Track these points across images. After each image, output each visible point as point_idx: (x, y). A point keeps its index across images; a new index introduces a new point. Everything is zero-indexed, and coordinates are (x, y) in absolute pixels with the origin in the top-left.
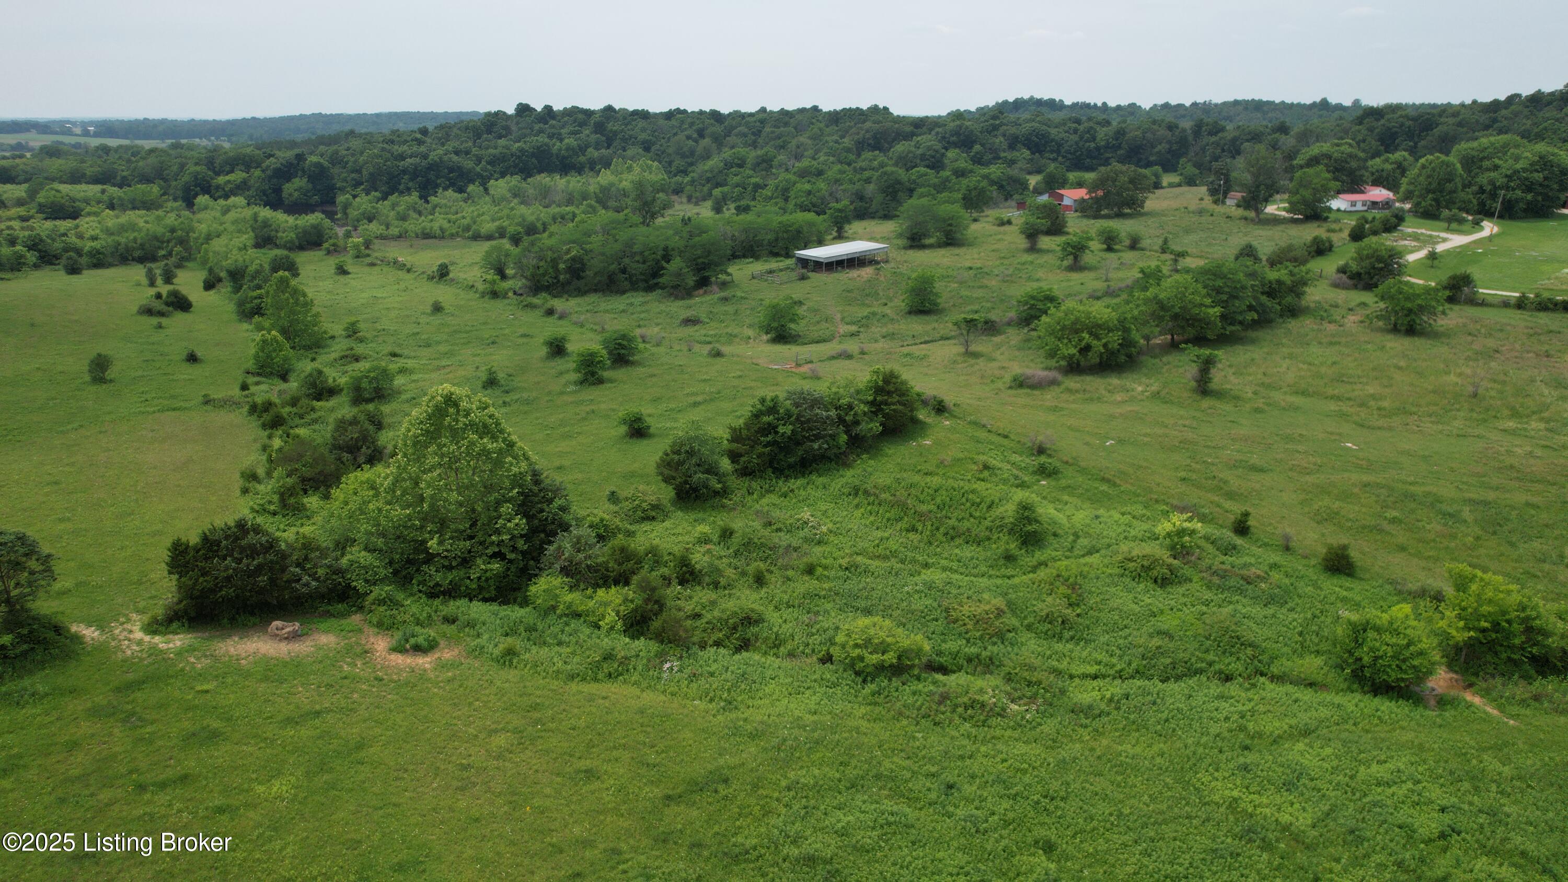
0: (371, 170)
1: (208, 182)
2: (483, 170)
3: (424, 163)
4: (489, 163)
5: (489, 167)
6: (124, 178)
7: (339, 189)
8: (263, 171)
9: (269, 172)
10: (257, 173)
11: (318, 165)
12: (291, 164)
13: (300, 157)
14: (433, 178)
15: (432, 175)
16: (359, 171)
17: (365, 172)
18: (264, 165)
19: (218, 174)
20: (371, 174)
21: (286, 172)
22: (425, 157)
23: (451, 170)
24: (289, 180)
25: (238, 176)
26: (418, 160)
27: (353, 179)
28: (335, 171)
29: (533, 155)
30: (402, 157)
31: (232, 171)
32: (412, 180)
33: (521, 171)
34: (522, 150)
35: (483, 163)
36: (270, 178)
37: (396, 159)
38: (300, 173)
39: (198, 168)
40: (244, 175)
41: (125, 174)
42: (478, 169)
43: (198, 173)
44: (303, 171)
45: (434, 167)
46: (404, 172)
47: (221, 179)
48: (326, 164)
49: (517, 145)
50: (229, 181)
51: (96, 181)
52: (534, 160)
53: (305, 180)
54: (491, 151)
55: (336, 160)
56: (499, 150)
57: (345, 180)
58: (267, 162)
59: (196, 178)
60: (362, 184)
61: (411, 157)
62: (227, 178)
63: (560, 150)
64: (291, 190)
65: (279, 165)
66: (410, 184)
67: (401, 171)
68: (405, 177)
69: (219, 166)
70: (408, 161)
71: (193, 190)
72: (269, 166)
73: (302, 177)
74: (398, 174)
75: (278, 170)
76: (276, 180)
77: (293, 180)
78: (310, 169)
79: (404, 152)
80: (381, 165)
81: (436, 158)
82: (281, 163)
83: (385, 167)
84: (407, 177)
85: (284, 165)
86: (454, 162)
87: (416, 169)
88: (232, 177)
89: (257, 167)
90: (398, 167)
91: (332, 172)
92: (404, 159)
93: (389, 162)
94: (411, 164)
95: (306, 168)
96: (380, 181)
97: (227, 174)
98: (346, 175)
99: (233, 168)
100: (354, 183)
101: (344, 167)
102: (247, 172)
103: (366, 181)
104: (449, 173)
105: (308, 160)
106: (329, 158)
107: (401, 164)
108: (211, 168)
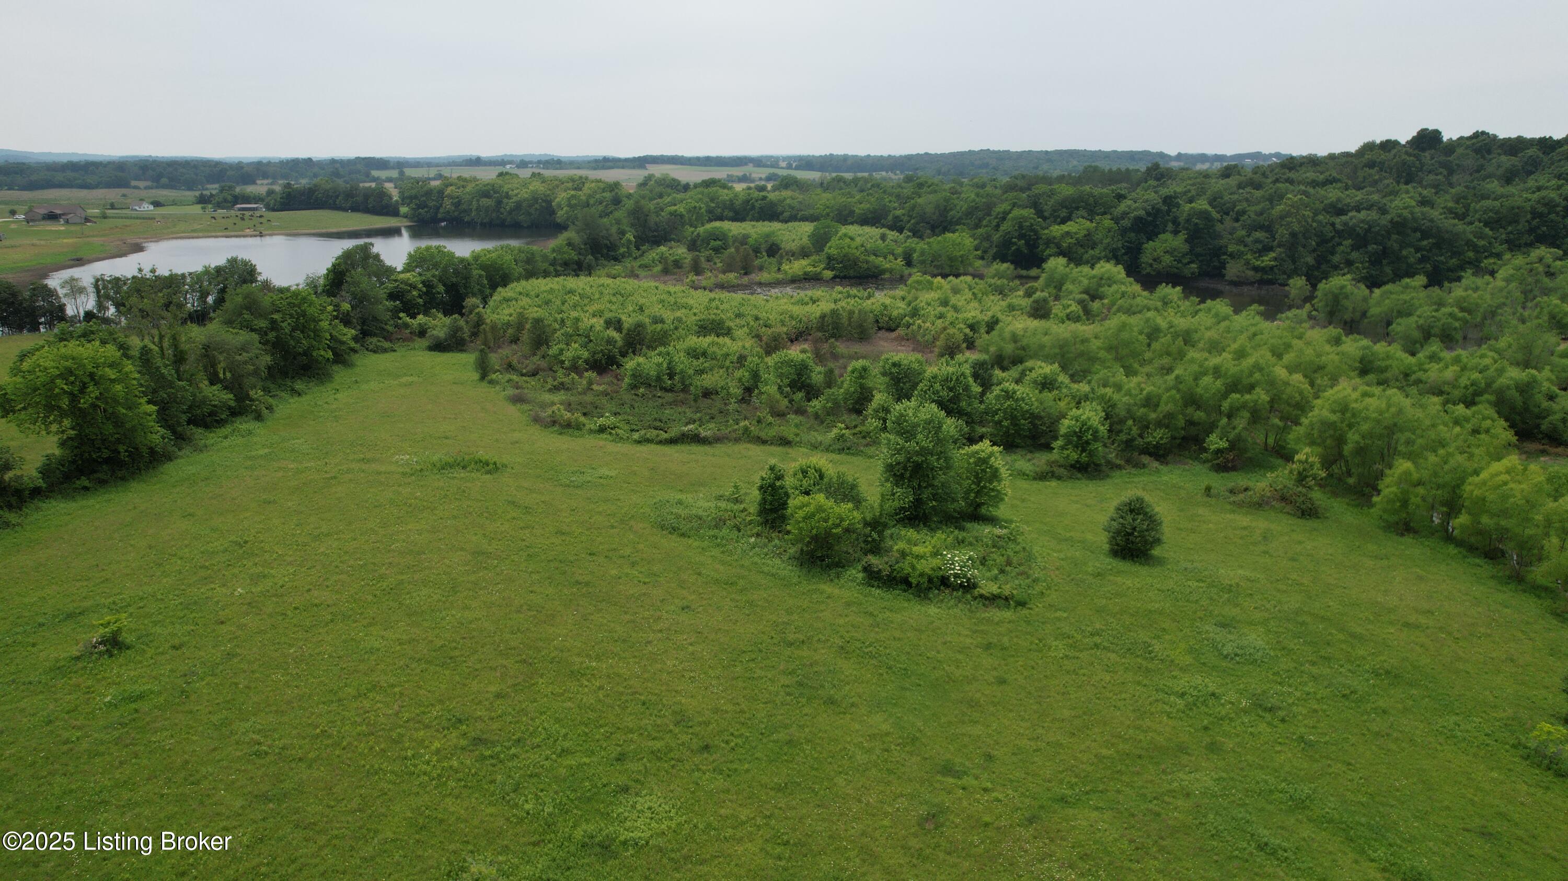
0: (1296, 227)
1: (1036, 232)
3: (1385, 220)
4: (1486, 224)
5: (1487, 231)
6: (896, 218)
7: (1232, 256)
8: (1116, 220)
9: (1126, 223)
10: (1107, 222)
11: (1202, 215)
12: (1158, 210)
14: (1396, 246)
15: (1393, 243)
16: (1268, 228)
17: (1282, 233)
18: (1117, 211)
19: (1048, 221)
21: (1149, 224)
23: (1425, 234)
24: (1152, 236)
25: (1077, 226)
26: (1373, 215)
27: (1257, 241)
28: (1221, 227)
31: (1069, 218)
32: (1354, 248)
35: (1477, 224)
36: (1124, 231)
38: (1170, 226)
40: (1088, 225)
41: (899, 212)
43: (1025, 219)
44: (1175, 222)
45: (1398, 227)
46: (1340, 233)
47: (1057, 230)
48: (1213, 213)
50: (1068, 233)
51: (865, 221)
53: (1182, 236)
54: (1483, 203)
55: (1224, 207)
57: (1241, 241)
59: (1021, 227)
60: (1271, 249)
62: (1065, 228)
64: (1160, 252)
65: (1142, 213)
66: (1355, 255)
67: (1337, 232)
68: (1345, 243)
69: (1047, 209)
70: (1354, 218)
71: (1015, 244)
72: (1125, 215)
73: (1176, 233)
74: (1333, 238)
75: (1138, 219)
76: (1133, 235)
77: (1161, 236)
78: (1188, 221)
79: (1339, 200)
80: (1310, 220)
81: (1406, 213)
82: (1144, 209)
83: (1315, 224)
84: (1348, 242)
85: (1148, 214)
86: (1432, 220)
87: (1368, 230)
88: (1070, 227)
89: (1105, 213)
90: (1333, 225)
91: (1219, 227)
92: (1341, 212)
93: (1320, 217)
94: (1363, 221)
95: (1182, 219)
96: (1304, 246)
97: (1063, 221)
98: (1244, 233)
99: (1071, 214)
100: (1260, 246)
101: (1237, 220)
102: (1091, 221)
103: (1279, 246)
104: (1422, 239)
105: (1187, 207)
106: (1210, 204)
107: (1338, 221)
108: (1040, 213)
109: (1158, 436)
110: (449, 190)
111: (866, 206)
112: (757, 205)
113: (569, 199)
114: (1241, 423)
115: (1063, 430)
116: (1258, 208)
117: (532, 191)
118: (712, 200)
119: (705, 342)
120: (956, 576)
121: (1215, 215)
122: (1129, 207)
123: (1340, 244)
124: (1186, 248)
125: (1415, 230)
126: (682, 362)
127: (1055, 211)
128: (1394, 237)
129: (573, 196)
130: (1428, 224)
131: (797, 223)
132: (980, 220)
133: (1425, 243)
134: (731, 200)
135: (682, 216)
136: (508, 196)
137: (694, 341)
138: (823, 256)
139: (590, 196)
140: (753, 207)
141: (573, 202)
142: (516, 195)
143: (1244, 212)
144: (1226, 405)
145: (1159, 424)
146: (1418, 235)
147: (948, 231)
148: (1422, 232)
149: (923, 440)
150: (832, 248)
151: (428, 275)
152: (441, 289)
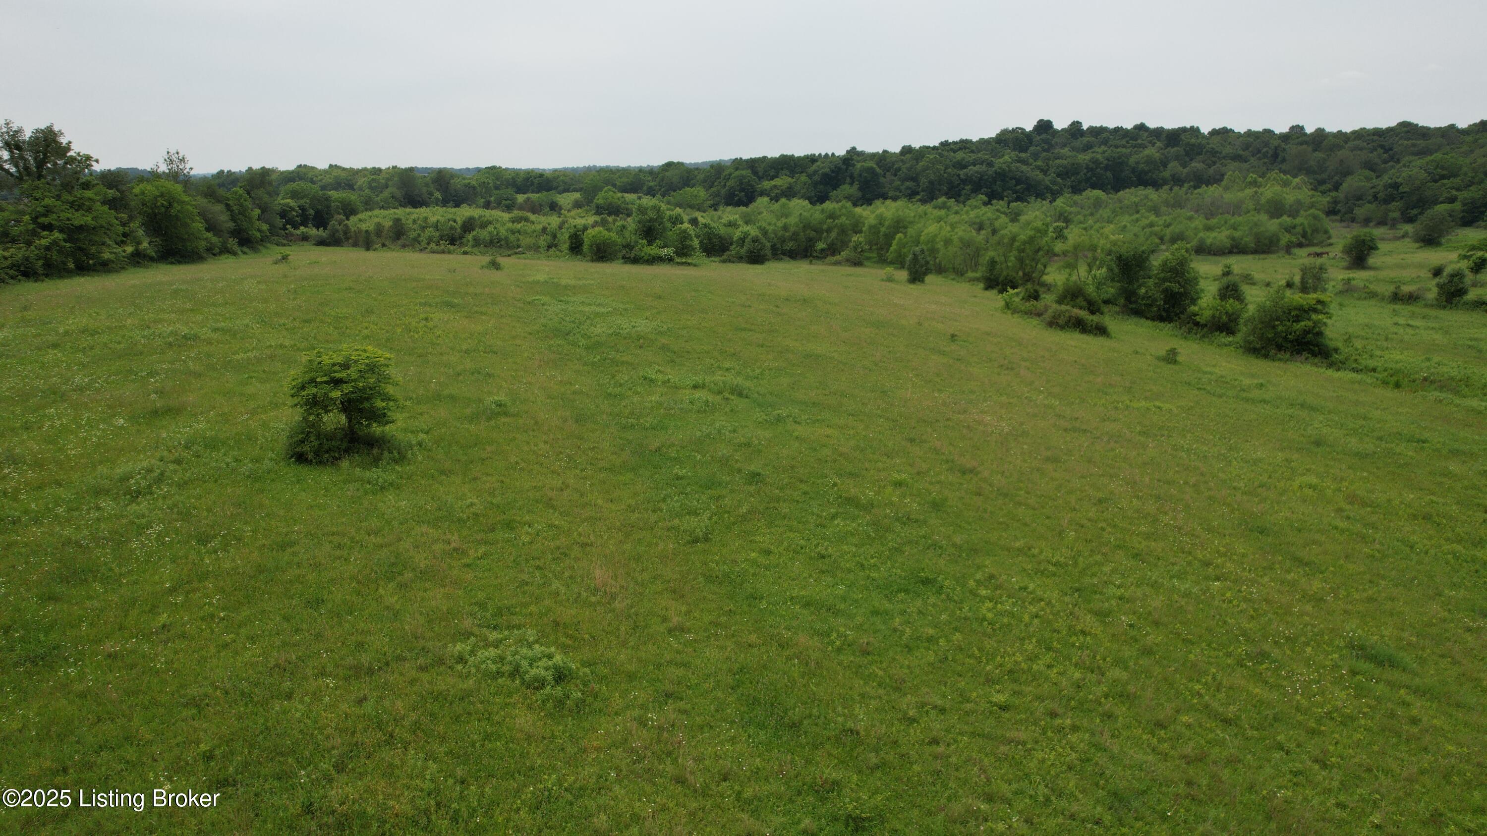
0: (932, 177)
1: (752, 186)
2: (1054, 183)
3: (991, 171)
4: (1058, 175)
5: (1059, 180)
6: (651, 188)
8: (810, 176)
9: (816, 178)
10: (804, 178)
11: (871, 170)
12: (839, 169)
14: (1000, 190)
16: (914, 179)
17: (924, 181)
18: (810, 171)
19: (760, 178)
20: (931, 183)
21: (833, 179)
22: (990, 165)
23: (1019, 181)
24: (836, 186)
25: (782, 181)
26: (984, 168)
27: (908, 188)
28: (884, 180)
29: (1107, 168)
30: (961, 165)
31: (776, 177)
32: (975, 190)
34: (1094, 162)
35: (1052, 175)
36: (815, 184)
37: (956, 167)
38: (848, 180)
40: (789, 180)
41: (652, 184)
42: (1046, 181)
43: (744, 177)
44: (852, 177)
45: (1002, 176)
46: (964, 182)
47: (767, 184)
50: (775, 186)
52: (1111, 173)
53: (856, 186)
55: (884, 166)
57: (898, 189)
58: (814, 168)
59: (741, 183)
60: (918, 193)
62: (773, 183)
63: (1137, 163)
64: (841, 198)
65: (827, 170)
67: (962, 180)
68: (966, 187)
69: (761, 170)
70: (972, 169)
71: (737, 195)
72: (815, 172)
73: (851, 184)
74: (959, 184)
75: (825, 175)
76: (822, 186)
77: (843, 187)
78: (860, 175)
79: (963, 159)
80: (942, 172)
81: (1004, 166)
82: (830, 168)
83: (945, 175)
84: (968, 187)
85: (833, 171)
86: (1022, 172)
87: (981, 179)
88: (777, 182)
89: (802, 172)
90: (959, 175)
91: (882, 180)
92: (965, 167)
93: (950, 170)
94: (977, 172)
95: (856, 174)
96: (939, 191)
97: (772, 179)
98: (899, 183)
99: (778, 173)
100: (909, 192)
101: (896, 175)
102: (793, 178)
103: (923, 191)
104: (1016, 185)
105: (859, 165)
106: (877, 164)
107: (962, 173)
108: (755, 173)
109: (790, 245)
112: (536, 181)
113: (369, 183)
114: (833, 235)
115: (735, 239)
116: (908, 165)
117: (336, 177)
118: (497, 179)
119: (519, 226)
120: (666, 255)
121: (878, 170)
122: (818, 166)
123: (964, 189)
124: (860, 194)
125: (1011, 179)
126: (503, 232)
127: (766, 171)
128: (998, 183)
129: (373, 179)
130: (1019, 174)
131: (569, 194)
132: (713, 183)
133: (1019, 187)
134: (513, 178)
135: (474, 188)
137: (510, 225)
138: (593, 205)
139: (388, 180)
140: (532, 184)
141: (374, 184)
142: (321, 181)
143: (899, 169)
144: (825, 227)
145: (791, 239)
146: (1014, 181)
147: (688, 186)
148: (1015, 179)
149: (652, 214)
150: (599, 199)
151: (302, 202)
152: (312, 212)
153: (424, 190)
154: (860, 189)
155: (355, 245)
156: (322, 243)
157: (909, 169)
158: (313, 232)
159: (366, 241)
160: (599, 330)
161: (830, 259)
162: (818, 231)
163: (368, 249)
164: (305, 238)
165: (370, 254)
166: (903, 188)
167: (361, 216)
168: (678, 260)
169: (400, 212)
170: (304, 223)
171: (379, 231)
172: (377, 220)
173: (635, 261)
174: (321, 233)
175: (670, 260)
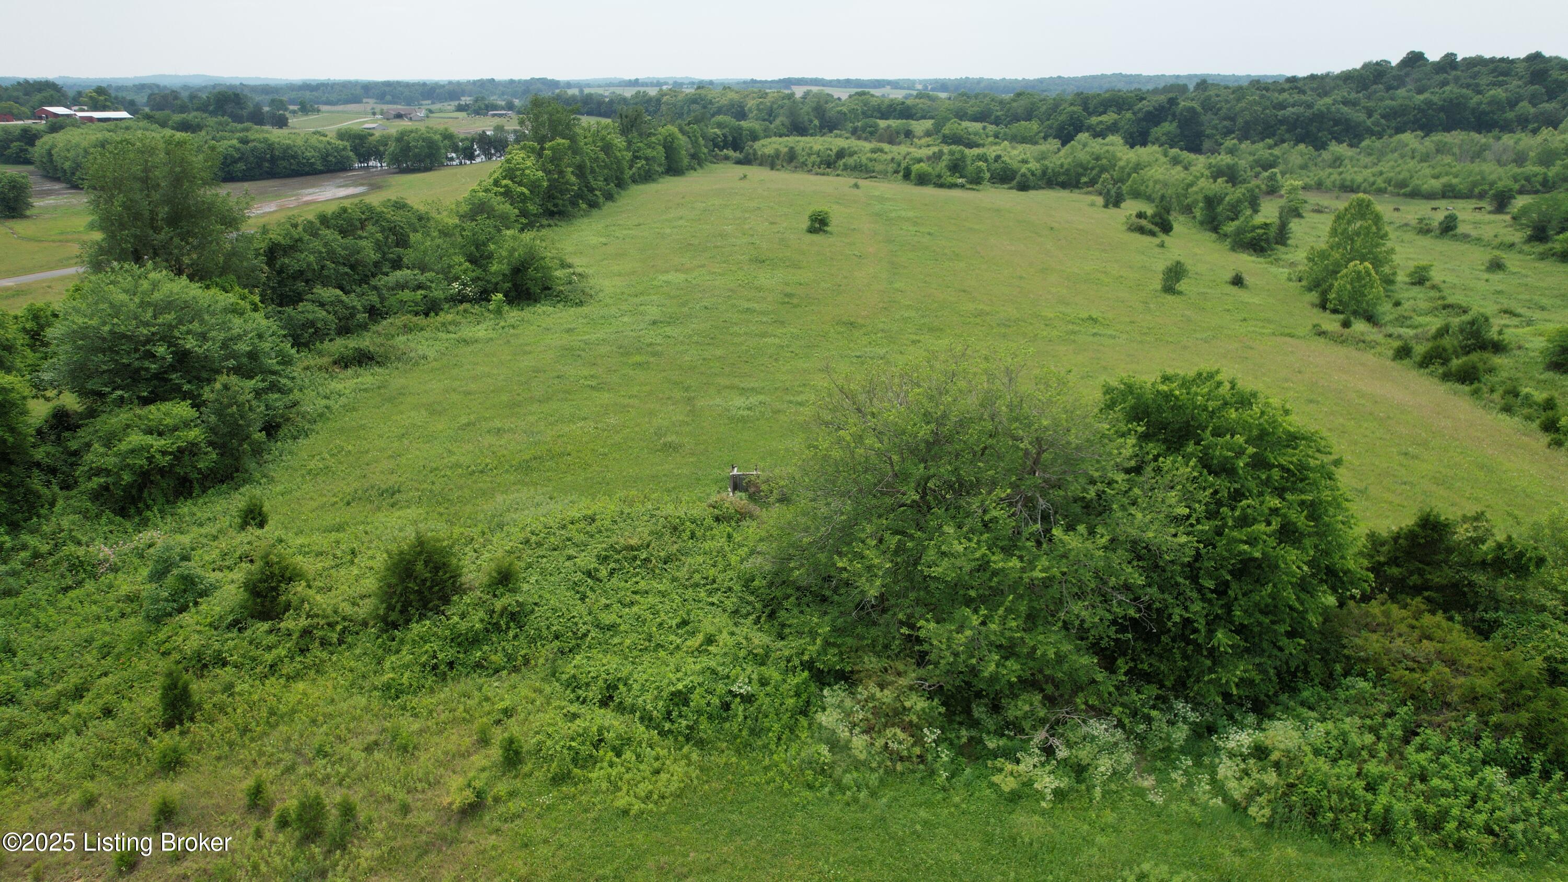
0: (1248, 118)
1: (1081, 122)
2: (1377, 124)
3: (1309, 113)
4: (1383, 116)
5: (1383, 121)
6: (997, 117)
7: (1208, 136)
8: (1134, 113)
9: (1140, 115)
10: (1129, 115)
11: (1192, 110)
12: (1163, 107)
13: (1172, 102)
14: (1315, 130)
15: (1313, 128)
16: (1233, 119)
17: (1240, 121)
18: (1136, 108)
19: (1090, 114)
20: (1247, 123)
21: (1156, 116)
22: (1310, 106)
23: (1337, 122)
24: (1157, 124)
25: (1109, 118)
26: (1302, 109)
27: (1225, 127)
28: (1205, 118)
30: (1282, 106)
31: (1104, 113)
32: (1288, 131)
33: (1422, 128)
34: (1429, 103)
35: (1376, 116)
36: (1139, 121)
37: (1274, 108)
38: (1170, 118)
39: (1075, 109)
40: (1116, 116)
41: (999, 113)
42: (1369, 122)
43: (1074, 112)
44: (1174, 115)
45: (1320, 117)
46: (1282, 122)
47: (1094, 120)
48: (1199, 109)
49: (1421, 97)
50: (1101, 122)
51: (975, 119)
52: (1442, 115)
53: (1175, 124)
54: (1388, 102)
55: (1208, 106)
56: (1400, 101)
57: (1215, 127)
58: (1140, 105)
59: (1072, 118)
60: (1233, 132)
61: (1293, 106)
62: (1100, 119)
64: (1160, 134)
65: (1151, 108)
66: (1287, 136)
67: (1278, 121)
68: (1282, 128)
69: (1091, 107)
70: (1291, 111)
71: (1067, 129)
72: (1141, 109)
73: (1171, 122)
74: (1276, 125)
75: (1149, 113)
76: (1144, 123)
77: (1164, 124)
78: (1181, 114)
80: (1259, 113)
81: (1323, 109)
82: (1154, 106)
83: (1262, 116)
84: (1284, 128)
85: (1156, 109)
86: (1344, 113)
87: (1297, 120)
88: (1104, 118)
89: (1128, 109)
90: (1276, 114)
91: (1202, 118)
92: (1284, 108)
93: (1268, 111)
94: (1295, 113)
95: (1177, 112)
96: (1256, 130)
97: (1100, 114)
98: (1217, 122)
99: (1106, 110)
100: (1225, 130)
101: (1216, 114)
102: (1119, 114)
103: (1238, 130)
104: (1334, 126)
107: (1281, 113)
108: (1086, 109)
109: (1062, 178)
110: (665, 99)
111: (976, 109)
112: (900, 109)
113: (758, 105)
115: (1021, 172)
116: (1229, 106)
117: (730, 99)
118: (865, 105)
119: (875, 156)
120: (960, 183)
121: (1201, 110)
122: (1144, 105)
123: (1280, 129)
124: (1179, 131)
125: (1330, 120)
126: (864, 161)
127: (1096, 108)
128: (1314, 124)
129: (760, 102)
130: (1339, 115)
131: (925, 121)
134: (879, 106)
135: (845, 114)
136: (711, 103)
137: (869, 155)
138: (940, 135)
140: (895, 110)
141: (761, 107)
142: (718, 102)
143: (1220, 109)
145: (1064, 174)
146: (1332, 122)
147: (1029, 118)
148: (1334, 120)
150: (946, 130)
151: (724, 131)
152: (730, 138)
153: (806, 118)
154: (1180, 127)
155: (761, 164)
156: (739, 162)
157: (1229, 109)
158: (731, 153)
159: (771, 162)
160: (893, 215)
161: (1085, 190)
162: (1086, 169)
163: (772, 169)
164: (727, 158)
165: (773, 172)
166: (1220, 126)
167: (762, 142)
168: (968, 186)
169: (792, 140)
170: (725, 146)
171: (777, 155)
172: (776, 146)
173: (942, 186)
174: (737, 155)
175: (963, 186)
